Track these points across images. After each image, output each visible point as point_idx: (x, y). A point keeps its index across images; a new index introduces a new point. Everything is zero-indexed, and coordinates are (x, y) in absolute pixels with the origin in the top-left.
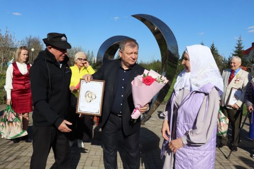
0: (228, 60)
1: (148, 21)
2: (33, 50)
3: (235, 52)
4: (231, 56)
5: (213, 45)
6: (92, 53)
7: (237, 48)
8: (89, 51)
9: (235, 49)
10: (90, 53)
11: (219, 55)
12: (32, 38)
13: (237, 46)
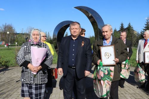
0: (140, 33)
1: (85, 11)
2: (8, 33)
3: (145, 28)
4: (143, 30)
5: (130, 24)
6: (48, 33)
7: (146, 25)
8: (46, 32)
9: (145, 26)
10: (47, 33)
11: (134, 30)
12: (7, 25)
13: (146, 24)
